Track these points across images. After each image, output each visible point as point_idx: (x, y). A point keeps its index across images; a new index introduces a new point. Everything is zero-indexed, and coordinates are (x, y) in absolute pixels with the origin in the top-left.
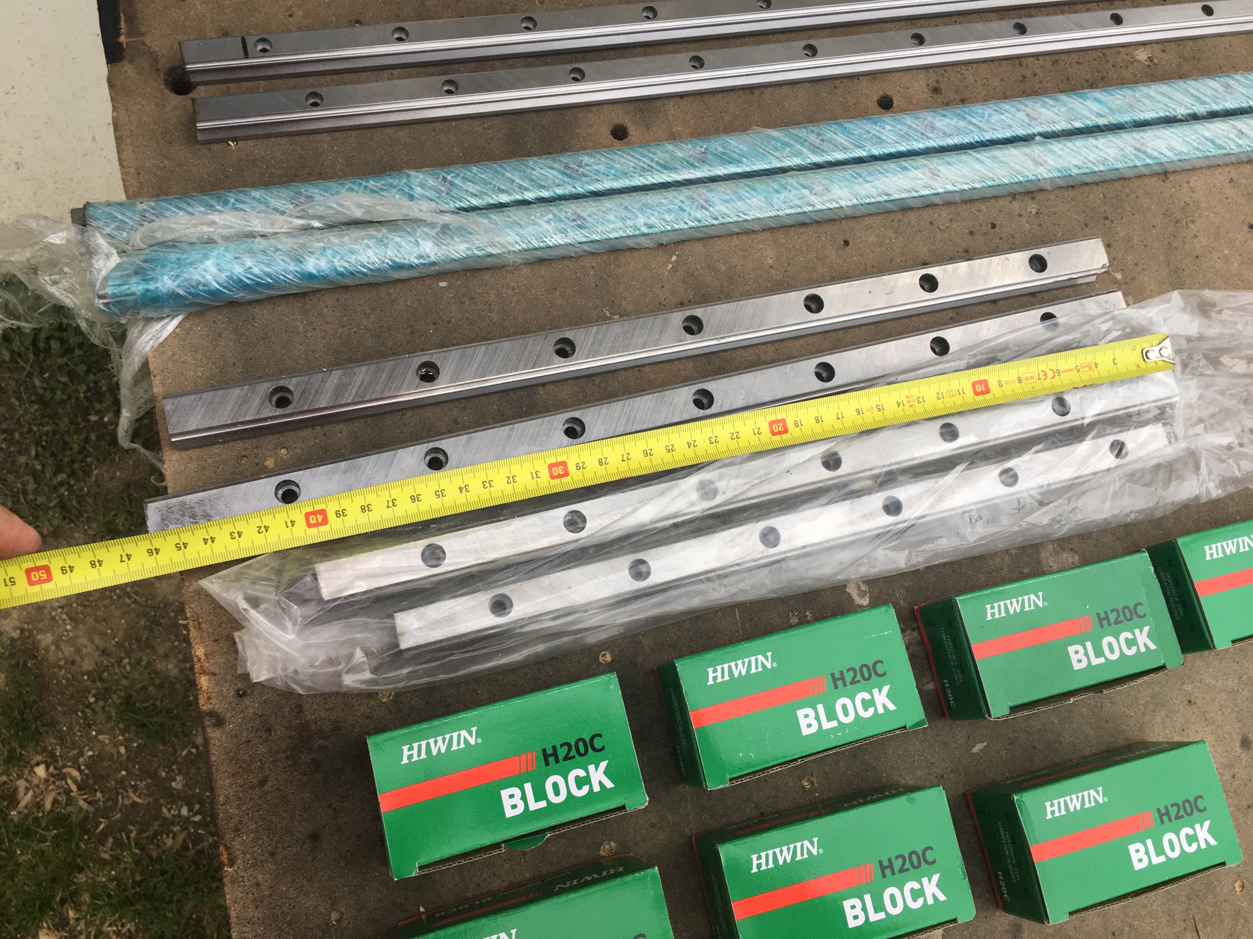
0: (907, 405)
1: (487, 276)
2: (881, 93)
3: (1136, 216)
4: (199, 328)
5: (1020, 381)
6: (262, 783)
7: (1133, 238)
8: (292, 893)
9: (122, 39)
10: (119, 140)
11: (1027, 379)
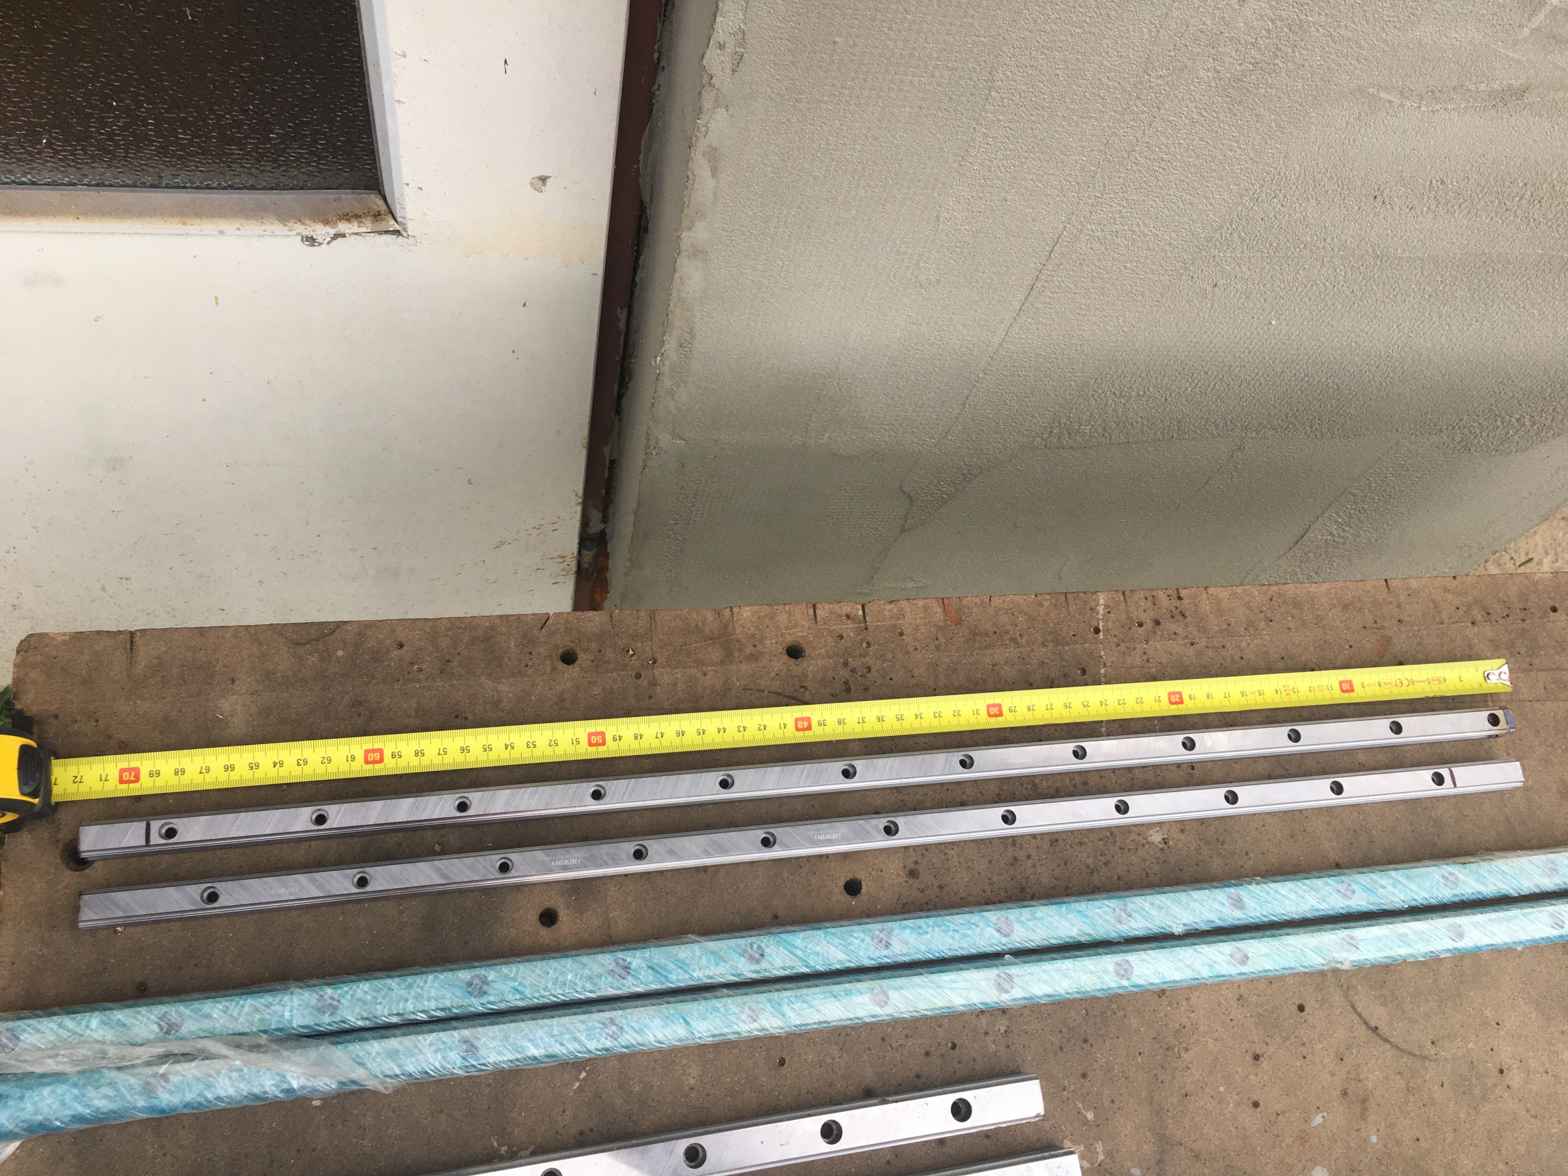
0: (1284, 693)
2: (850, 876)
3: (1121, 1039)
5: (1380, 685)
7: (1113, 1069)
11: (1385, 684)
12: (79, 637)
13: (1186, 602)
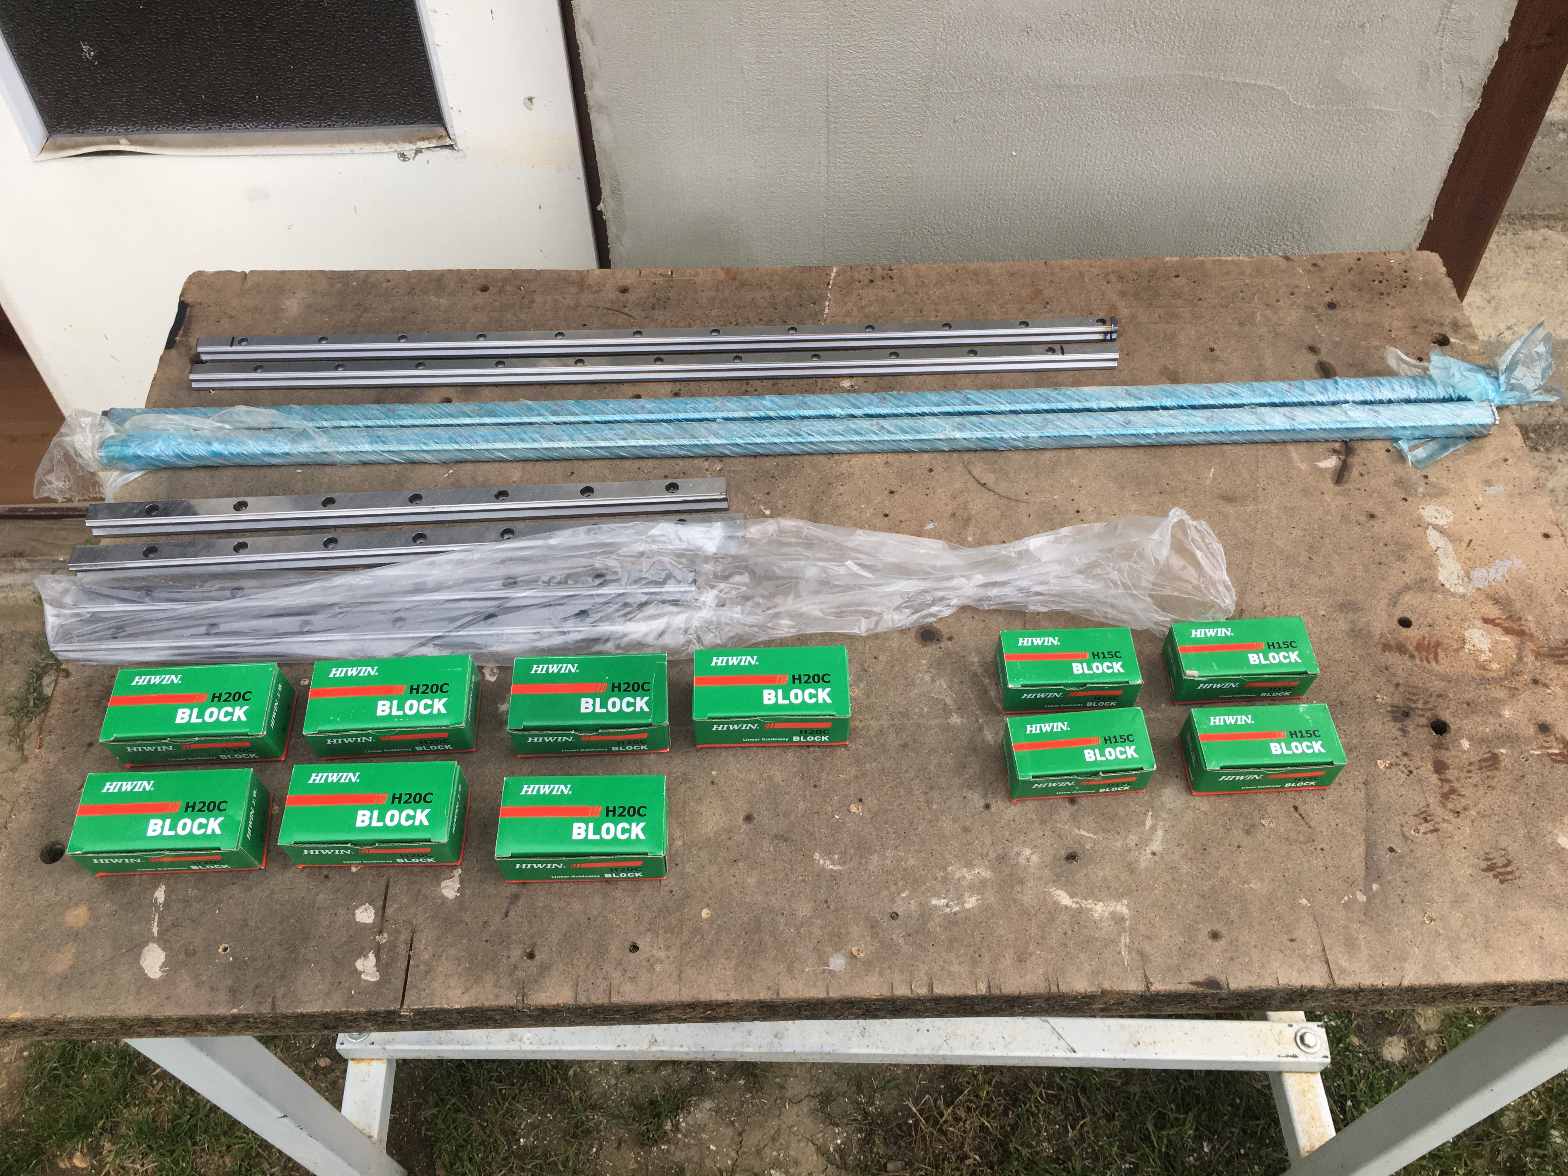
1: (328, 470)
4: (151, 478)
6: (75, 711)
7: (789, 491)
8: (64, 771)
9: (178, 338)
10: (152, 385)
12: (219, 274)
13: (895, 272)
